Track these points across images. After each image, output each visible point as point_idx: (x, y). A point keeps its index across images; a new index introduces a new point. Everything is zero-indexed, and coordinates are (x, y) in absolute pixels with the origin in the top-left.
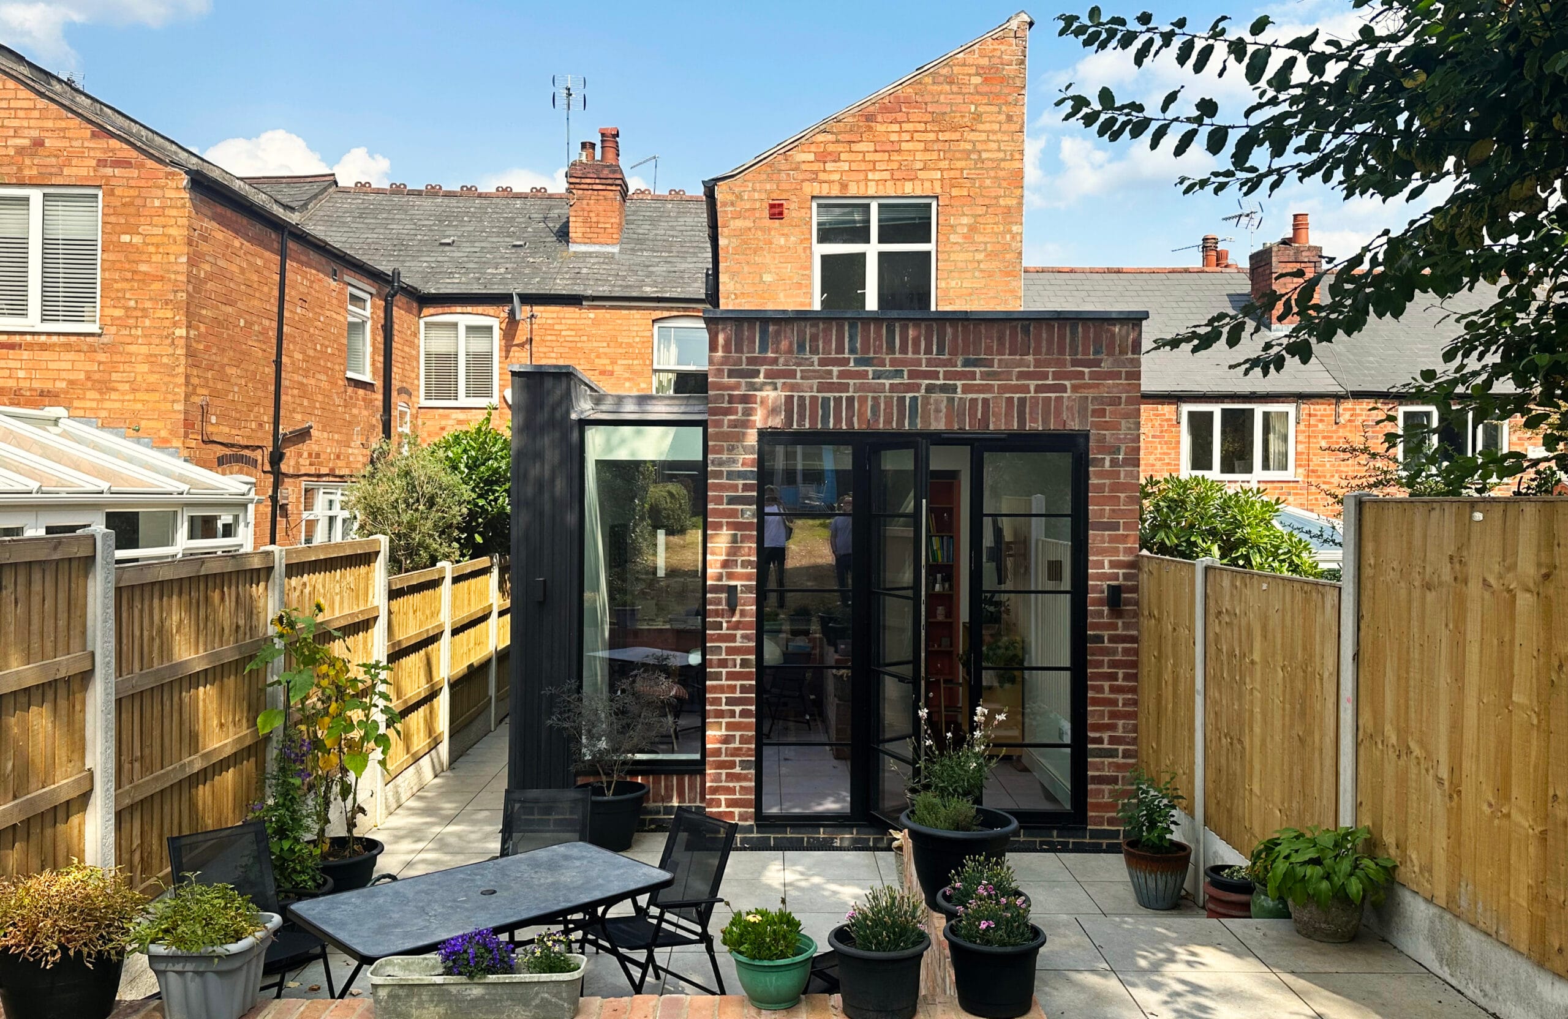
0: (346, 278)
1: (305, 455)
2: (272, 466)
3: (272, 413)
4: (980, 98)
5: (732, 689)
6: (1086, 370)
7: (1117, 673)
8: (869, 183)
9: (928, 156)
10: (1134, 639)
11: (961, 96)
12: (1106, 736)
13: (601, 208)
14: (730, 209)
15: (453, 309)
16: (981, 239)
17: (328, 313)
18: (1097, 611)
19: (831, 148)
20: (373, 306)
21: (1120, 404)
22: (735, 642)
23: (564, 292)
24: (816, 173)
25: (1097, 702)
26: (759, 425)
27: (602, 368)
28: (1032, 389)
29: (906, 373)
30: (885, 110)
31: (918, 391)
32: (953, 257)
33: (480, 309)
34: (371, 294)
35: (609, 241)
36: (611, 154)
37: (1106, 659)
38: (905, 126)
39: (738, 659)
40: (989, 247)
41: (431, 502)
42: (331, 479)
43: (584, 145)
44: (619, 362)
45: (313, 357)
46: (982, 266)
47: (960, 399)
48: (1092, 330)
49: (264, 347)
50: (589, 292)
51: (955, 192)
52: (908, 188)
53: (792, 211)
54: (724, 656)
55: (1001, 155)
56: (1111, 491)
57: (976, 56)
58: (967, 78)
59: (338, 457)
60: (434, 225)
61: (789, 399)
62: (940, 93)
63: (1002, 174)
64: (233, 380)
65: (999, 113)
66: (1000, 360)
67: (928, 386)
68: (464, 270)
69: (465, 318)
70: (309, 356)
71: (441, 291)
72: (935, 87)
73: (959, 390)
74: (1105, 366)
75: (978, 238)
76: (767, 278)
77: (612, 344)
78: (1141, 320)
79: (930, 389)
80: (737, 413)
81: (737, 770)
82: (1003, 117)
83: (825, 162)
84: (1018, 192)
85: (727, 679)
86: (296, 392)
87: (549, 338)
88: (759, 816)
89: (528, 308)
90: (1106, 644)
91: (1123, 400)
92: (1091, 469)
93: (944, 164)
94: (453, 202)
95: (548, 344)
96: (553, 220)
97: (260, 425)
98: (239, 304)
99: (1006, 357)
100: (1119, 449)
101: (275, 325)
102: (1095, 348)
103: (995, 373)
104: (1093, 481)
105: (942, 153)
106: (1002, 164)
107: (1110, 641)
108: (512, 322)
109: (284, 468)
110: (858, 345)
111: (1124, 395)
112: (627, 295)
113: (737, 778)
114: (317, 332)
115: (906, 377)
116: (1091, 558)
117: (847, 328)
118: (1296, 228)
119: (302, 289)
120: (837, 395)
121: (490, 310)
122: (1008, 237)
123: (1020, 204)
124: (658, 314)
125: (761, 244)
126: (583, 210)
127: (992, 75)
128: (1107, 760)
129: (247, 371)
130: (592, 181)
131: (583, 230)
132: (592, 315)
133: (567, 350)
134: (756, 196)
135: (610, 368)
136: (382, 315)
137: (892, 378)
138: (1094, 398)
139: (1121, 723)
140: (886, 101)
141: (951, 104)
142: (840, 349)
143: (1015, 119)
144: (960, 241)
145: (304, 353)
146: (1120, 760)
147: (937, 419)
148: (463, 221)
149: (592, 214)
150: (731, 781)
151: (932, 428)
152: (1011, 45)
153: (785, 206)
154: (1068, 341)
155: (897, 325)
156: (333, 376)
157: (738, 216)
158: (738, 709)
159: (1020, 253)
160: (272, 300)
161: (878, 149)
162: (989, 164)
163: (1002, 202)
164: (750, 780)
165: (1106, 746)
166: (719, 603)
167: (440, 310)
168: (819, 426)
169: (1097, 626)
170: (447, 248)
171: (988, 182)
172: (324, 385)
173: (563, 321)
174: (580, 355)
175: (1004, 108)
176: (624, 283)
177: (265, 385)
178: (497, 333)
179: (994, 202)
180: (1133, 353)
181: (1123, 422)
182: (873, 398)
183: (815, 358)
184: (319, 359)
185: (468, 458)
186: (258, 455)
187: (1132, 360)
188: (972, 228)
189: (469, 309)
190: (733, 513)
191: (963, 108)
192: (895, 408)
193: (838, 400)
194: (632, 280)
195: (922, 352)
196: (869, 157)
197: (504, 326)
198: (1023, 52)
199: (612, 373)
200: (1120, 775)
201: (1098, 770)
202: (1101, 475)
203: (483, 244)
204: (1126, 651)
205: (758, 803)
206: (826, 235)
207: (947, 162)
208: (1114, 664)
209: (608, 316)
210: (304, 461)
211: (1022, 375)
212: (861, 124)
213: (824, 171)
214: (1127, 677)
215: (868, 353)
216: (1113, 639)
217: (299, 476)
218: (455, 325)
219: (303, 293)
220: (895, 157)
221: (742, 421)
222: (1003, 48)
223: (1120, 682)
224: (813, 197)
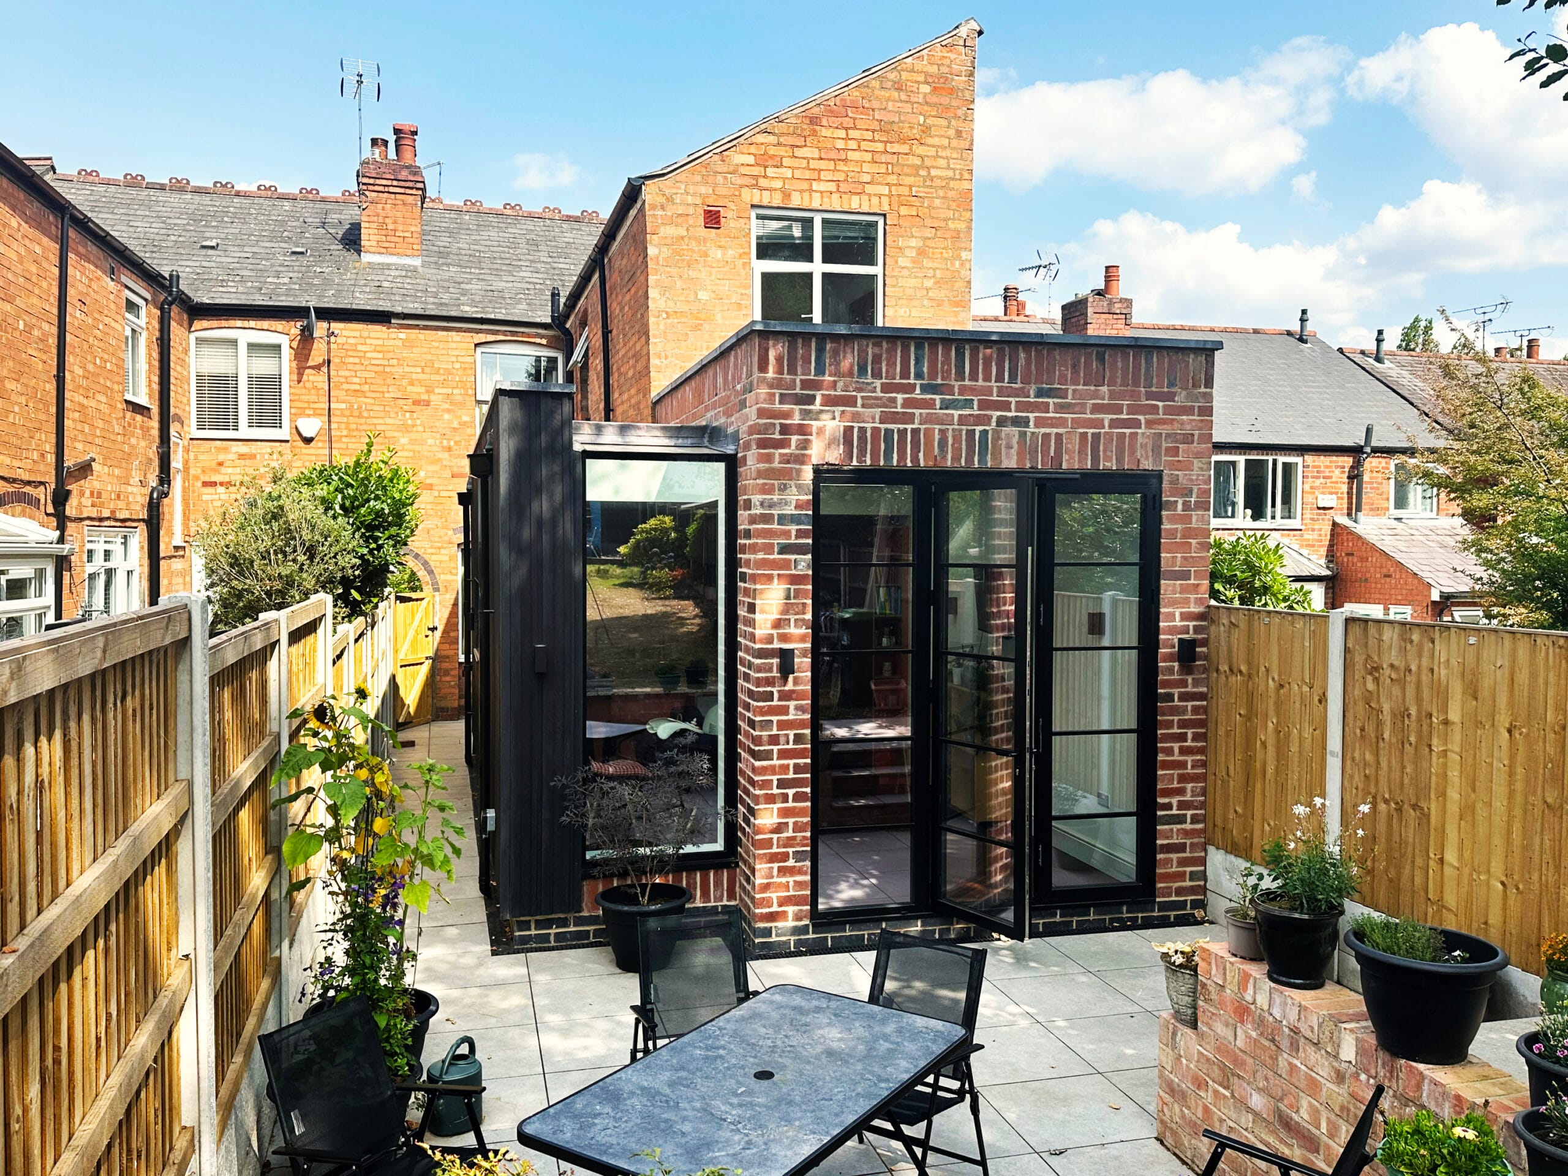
0: (124, 279)
1: (87, 494)
2: (55, 508)
3: (54, 441)
4: (929, 109)
5: (785, 769)
6: (1160, 404)
7: (1186, 734)
8: (814, 194)
9: (875, 169)
10: (1202, 696)
11: (909, 105)
12: (1174, 801)
13: (399, 214)
14: (660, 213)
15: (232, 323)
16: (930, 265)
17: (107, 320)
18: (1168, 667)
19: (772, 151)
20: (149, 315)
21: (1192, 442)
22: (788, 714)
23: (368, 308)
24: (756, 177)
25: (1167, 765)
26: (815, 461)
27: (416, 397)
28: (1106, 424)
29: (976, 403)
30: (832, 113)
31: (989, 424)
32: (901, 282)
33: (265, 324)
34: (146, 300)
35: (410, 252)
36: (407, 154)
37: (1176, 718)
38: (853, 134)
39: (791, 734)
40: (939, 274)
41: (311, 552)
42: (113, 523)
43: (374, 142)
44: (437, 391)
45: (93, 374)
46: (931, 294)
47: (1033, 433)
48: (1166, 360)
49: (44, 358)
50: (398, 309)
51: (904, 211)
52: (855, 203)
53: (730, 221)
54: (775, 732)
55: (950, 173)
56: (1184, 537)
57: (925, 62)
58: (916, 85)
59: (119, 496)
60: (188, 224)
61: (848, 431)
62: (888, 99)
63: (951, 194)
64: (14, 397)
65: (948, 127)
66: (1074, 391)
67: (999, 418)
68: (238, 278)
69: (246, 333)
70: (89, 372)
71: (217, 301)
72: (883, 93)
73: (1032, 424)
74: (1180, 399)
75: (927, 263)
76: (703, 296)
77: (427, 370)
78: (1213, 350)
79: (1001, 422)
80: (789, 446)
81: (791, 863)
82: (951, 132)
83: (766, 167)
84: (967, 214)
85: (778, 759)
86: (77, 415)
87: (351, 360)
88: (814, 914)
89: (325, 325)
90: (1176, 703)
91: (1196, 438)
92: (1164, 513)
93: (893, 179)
94: (206, 199)
95: (350, 367)
96: (334, 226)
97: (42, 455)
98: (18, 301)
99: (1081, 387)
100: (1191, 491)
101: (54, 330)
102: (1169, 381)
103: (1069, 405)
104: (1166, 526)
105: (890, 166)
106: (952, 184)
107: (1181, 699)
108: (307, 337)
109: (70, 510)
110: (925, 370)
111: (1196, 433)
112: (444, 313)
113: (791, 871)
114: (96, 342)
115: (975, 407)
116: (1162, 610)
117: (912, 349)
118: (1108, 279)
119: (81, 287)
120: (902, 427)
121: (279, 325)
122: (957, 263)
123: (969, 228)
124: (483, 338)
125: (695, 256)
126: (378, 215)
127: (941, 85)
128: (1175, 827)
129: (26, 386)
130: (389, 183)
131: (378, 238)
132: (402, 336)
133: (373, 375)
134: (690, 199)
135: (425, 397)
136: (157, 326)
137: (962, 408)
138: (1168, 435)
139: (1189, 786)
140: (832, 104)
141: (900, 113)
142: (905, 374)
143: (964, 135)
144: (909, 265)
145: (84, 368)
146: (1188, 826)
147: (1008, 456)
148: (223, 221)
149: (387, 221)
150: (784, 875)
151: (1004, 466)
152: (960, 54)
153: (722, 214)
154: (1143, 370)
155: (967, 347)
156: (112, 398)
157: (671, 221)
158: (791, 792)
159: (969, 282)
160: (52, 299)
161: (823, 156)
162: (938, 183)
163: (951, 225)
164: (805, 873)
165: (1175, 812)
166: (770, 670)
167: (215, 323)
168: (882, 463)
169: (1167, 684)
170: (211, 252)
171: (937, 202)
172: (104, 408)
173: (368, 341)
174: (389, 381)
175: (953, 122)
176: (436, 301)
177: (46, 405)
178: (286, 353)
179: (943, 224)
180: (1206, 387)
181: (1196, 461)
182: (940, 430)
183: (878, 383)
184: (98, 375)
185: (344, 498)
186: (39, 493)
187: (1205, 394)
188: (921, 252)
189: (252, 324)
190: (786, 565)
191: (912, 118)
192: (964, 443)
193: (902, 433)
194: (446, 298)
195: (993, 379)
196: (813, 164)
197: (295, 344)
198: (973, 62)
199: (427, 403)
200: (1188, 842)
201: (1167, 838)
202: (1173, 519)
203: (255, 250)
204: (1195, 710)
205: (814, 903)
206: (766, 249)
207: (895, 177)
208: (1183, 724)
209: (422, 337)
210: (87, 501)
211: (1096, 409)
212: (805, 126)
213: (765, 177)
214: (1196, 737)
215: (935, 379)
216: (1184, 697)
217: (81, 520)
218: (234, 343)
219: (81, 293)
220: (841, 166)
221: (797, 456)
222: (953, 56)
223: (1189, 743)
224: (753, 206)
